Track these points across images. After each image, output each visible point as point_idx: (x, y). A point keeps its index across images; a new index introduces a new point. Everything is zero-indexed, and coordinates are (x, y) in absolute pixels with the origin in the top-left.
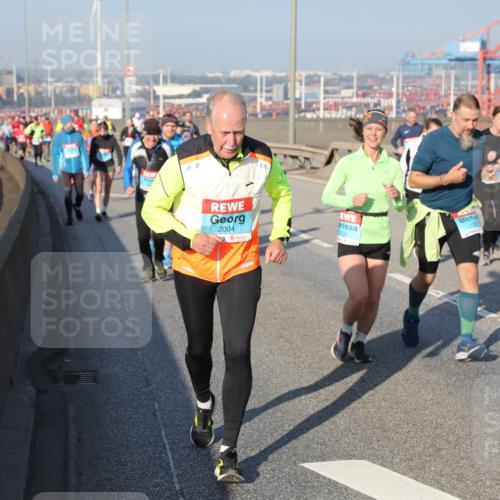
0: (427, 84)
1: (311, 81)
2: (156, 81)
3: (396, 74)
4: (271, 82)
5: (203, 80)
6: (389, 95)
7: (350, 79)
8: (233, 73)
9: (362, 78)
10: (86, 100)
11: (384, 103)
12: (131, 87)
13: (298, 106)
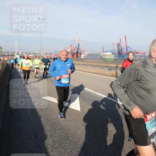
0: (57, 54)
1: (43, 53)
2: (24, 53)
3: (54, 53)
4: (38, 53)
5: (30, 53)
6: (53, 55)
7: (48, 53)
8: (34, 52)
9: (50, 53)
10: (15, 55)
11: (52, 56)
12: (20, 54)
13: (41, 56)
